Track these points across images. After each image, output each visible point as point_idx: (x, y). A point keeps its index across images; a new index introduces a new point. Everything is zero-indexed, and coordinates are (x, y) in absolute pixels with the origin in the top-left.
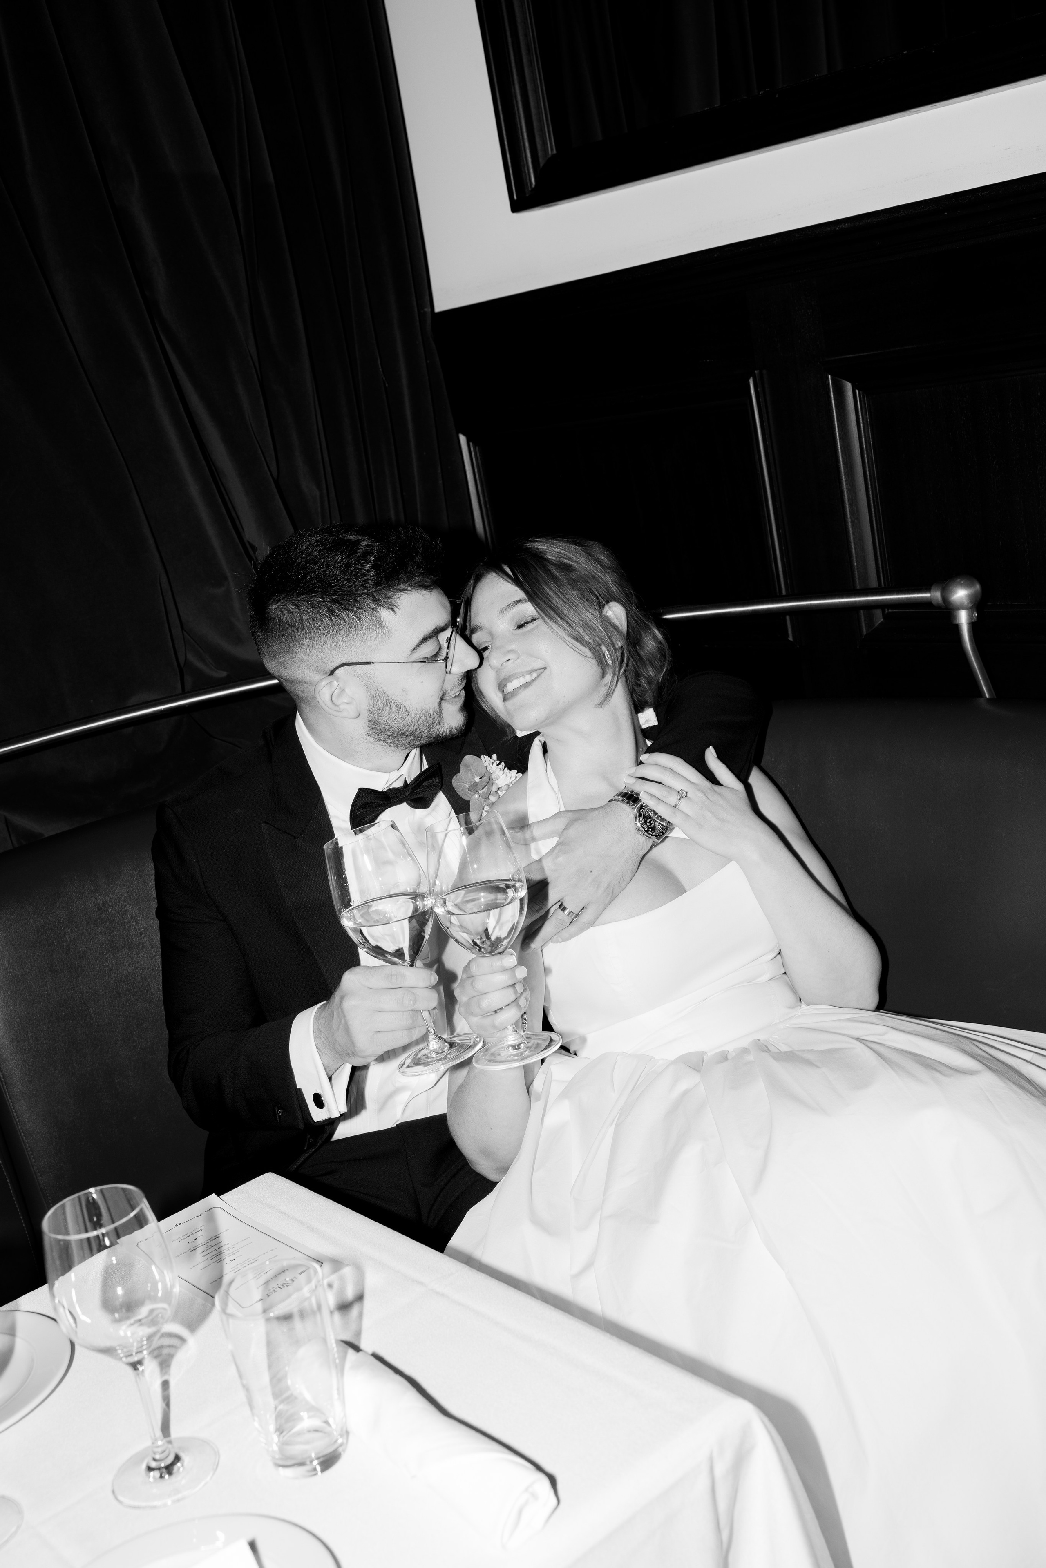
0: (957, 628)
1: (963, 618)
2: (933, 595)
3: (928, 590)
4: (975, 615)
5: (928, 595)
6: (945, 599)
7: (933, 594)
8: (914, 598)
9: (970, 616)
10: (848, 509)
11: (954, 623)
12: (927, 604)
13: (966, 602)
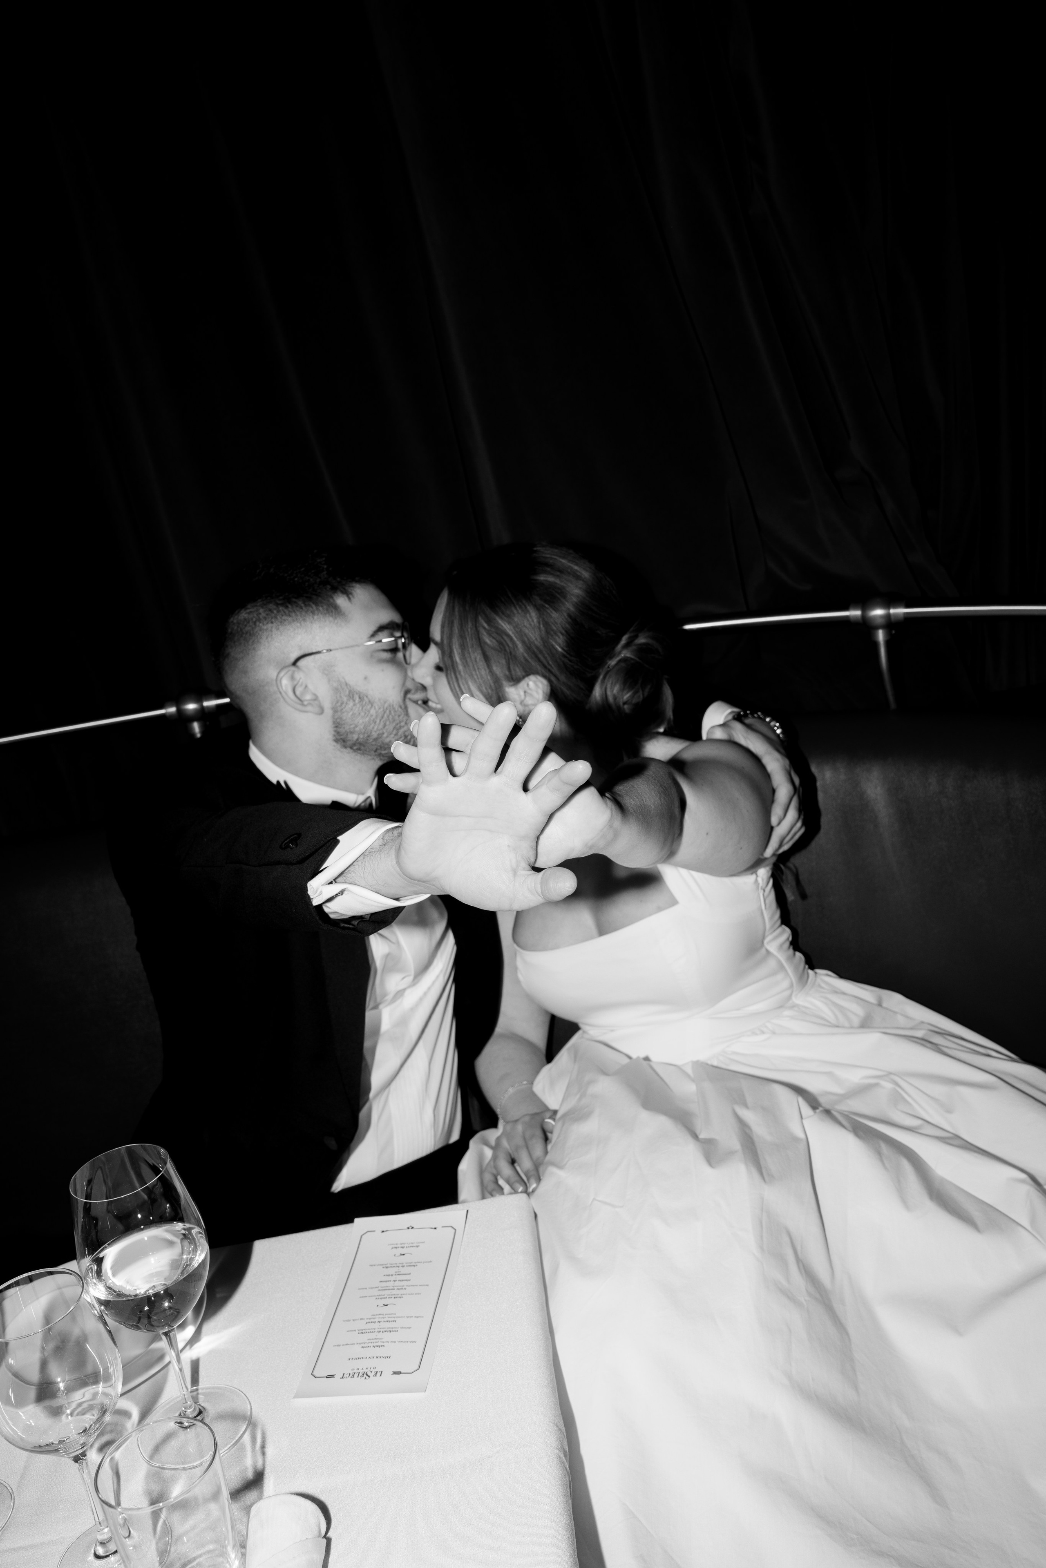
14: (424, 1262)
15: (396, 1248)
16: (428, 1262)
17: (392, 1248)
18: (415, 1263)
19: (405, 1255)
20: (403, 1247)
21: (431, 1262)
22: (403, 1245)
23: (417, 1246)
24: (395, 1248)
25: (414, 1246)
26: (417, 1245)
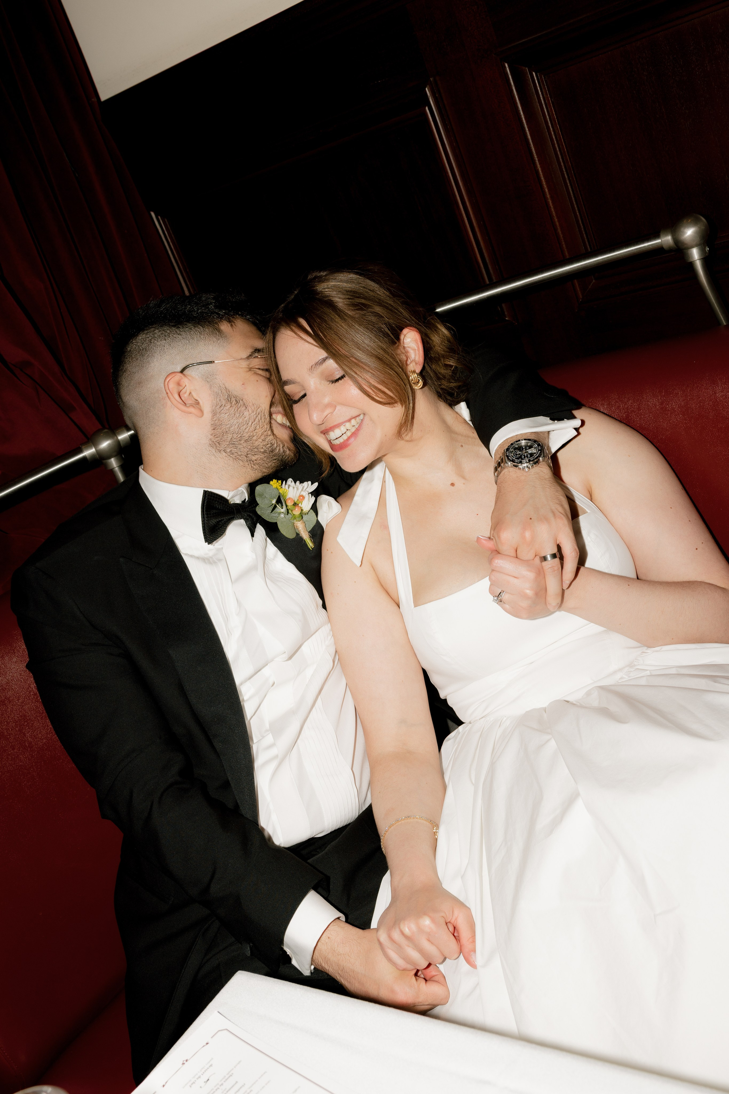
0: (691, 265)
1: (695, 254)
2: (666, 240)
3: (657, 236)
4: (707, 249)
5: (659, 241)
6: (677, 241)
7: (663, 239)
8: (644, 247)
9: (702, 251)
10: (545, 186)
11: (689, 262)
12: (659, 250)
13: (697, 240)
14: (235, 1067)
15: (194, 1083)
16: (238, 1063)
17: (191, 1086)
18: (228, 1074)
19: (210, 1079)
20: (200, 1077)
21: (240, 1062)
22: (197, 1077)
23: (211, 1066)
24: (192, 1084)
25: (208, 1068)
26: (209, 1065)
